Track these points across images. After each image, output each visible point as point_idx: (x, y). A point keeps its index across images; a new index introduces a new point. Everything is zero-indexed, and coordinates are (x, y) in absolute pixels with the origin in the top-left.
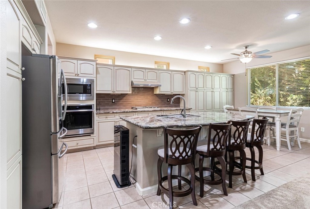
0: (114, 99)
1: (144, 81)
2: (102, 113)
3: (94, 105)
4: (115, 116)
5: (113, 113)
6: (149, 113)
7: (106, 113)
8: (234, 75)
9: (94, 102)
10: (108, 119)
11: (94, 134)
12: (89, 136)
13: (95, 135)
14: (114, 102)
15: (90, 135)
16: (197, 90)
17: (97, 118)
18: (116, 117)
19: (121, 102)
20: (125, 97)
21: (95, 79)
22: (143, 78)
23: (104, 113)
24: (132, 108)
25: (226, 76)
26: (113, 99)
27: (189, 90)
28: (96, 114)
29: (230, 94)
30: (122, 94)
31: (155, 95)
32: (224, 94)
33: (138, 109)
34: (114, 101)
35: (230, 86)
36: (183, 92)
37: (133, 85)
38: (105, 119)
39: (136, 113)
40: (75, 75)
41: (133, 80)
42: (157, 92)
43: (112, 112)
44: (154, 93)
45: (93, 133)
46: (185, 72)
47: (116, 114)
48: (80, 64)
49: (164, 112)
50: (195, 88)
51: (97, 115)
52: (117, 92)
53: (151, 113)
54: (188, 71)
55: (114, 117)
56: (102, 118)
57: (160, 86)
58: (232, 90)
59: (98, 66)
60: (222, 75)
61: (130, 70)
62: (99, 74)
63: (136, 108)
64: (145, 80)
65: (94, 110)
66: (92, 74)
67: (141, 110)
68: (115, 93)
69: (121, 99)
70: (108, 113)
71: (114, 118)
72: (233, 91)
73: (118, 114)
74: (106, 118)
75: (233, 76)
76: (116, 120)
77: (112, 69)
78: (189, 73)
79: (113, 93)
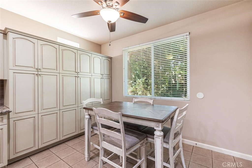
8: (111, 58)
25: (101, 57)
27: (12, 71)
29: (106, 82)
50: (35, 68)
58: (108, 76)
60: (93, 56)
72: (110, 78)
75: (110, 60)
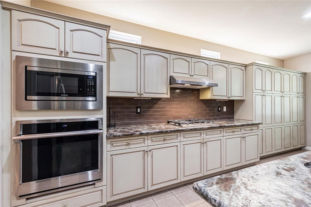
0: (139, 107)
1: (189, 76)
2: (119, 136)
3: (102, 119)
4: (144, 141)
5: (142, 134)
6: (202, 131)
7: (126, 135)
8: (305, 74)
9: (102, 114)
10: (131, 146)
11: (102, 181)
12: (93, 186)
13: (104, 182)
14: (139, 113)
15: (94, 184)
16: (265, 94)
17: (109, 146)
18: (146, 141)
19: (150, 112)
20: (157, 104)
21: (105, 66)
22: (188, 73)
23: (123, 135)
24: (169, 122)
26: (137, 108)
27: (254, 94)
28: (108, 138)
29: (301, 100)
30: (153, 99)
31: (201, 101)
32: (295, 100)
33: (184, 125)
34: (139, 111)
35: (301, 90)
36: (243, 97)
37: (172, 83)
38: (124, 147)
39: (182, 133)
40: (59, 53)
41: (173, 75)
42: (208, 96)
43: (138, 133)
44: (200, 99)
45: (100, 179)
46: (245, 67)
47: (146, 137)
48: (71, 31)
49: (224, 129)
50: (262, 90)
51: (109, 140)
52: (145, 95)
53: (205, 131)
54: (252, 64)
55: (141, 143)
56: (120, 147)
57: (216, 85)
58: (303, 94)
59: (112, 46)
61: (168, 57)
62: (114, 60)
63: (179, 124)
64: (191, 75)
65: (103, 130)
66: (99, 55)
67: (190, 128)
68: (142, 96)
69: (151, 108)
70: (131, 135)
71: (143, 145)
72: (304, 96)
73: (149, 137)
74: (126, 145)
76: (146, 149)
77: (137, 54)
78: (255, 67)
79: (139, 96)
